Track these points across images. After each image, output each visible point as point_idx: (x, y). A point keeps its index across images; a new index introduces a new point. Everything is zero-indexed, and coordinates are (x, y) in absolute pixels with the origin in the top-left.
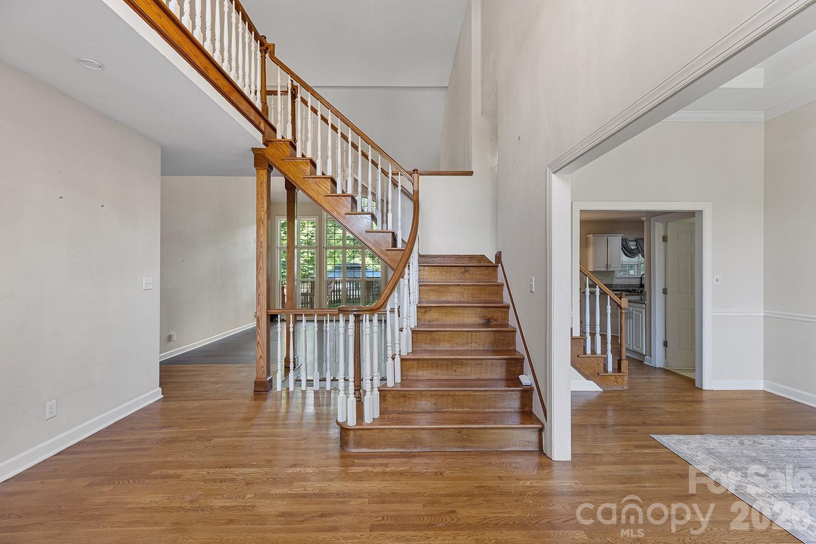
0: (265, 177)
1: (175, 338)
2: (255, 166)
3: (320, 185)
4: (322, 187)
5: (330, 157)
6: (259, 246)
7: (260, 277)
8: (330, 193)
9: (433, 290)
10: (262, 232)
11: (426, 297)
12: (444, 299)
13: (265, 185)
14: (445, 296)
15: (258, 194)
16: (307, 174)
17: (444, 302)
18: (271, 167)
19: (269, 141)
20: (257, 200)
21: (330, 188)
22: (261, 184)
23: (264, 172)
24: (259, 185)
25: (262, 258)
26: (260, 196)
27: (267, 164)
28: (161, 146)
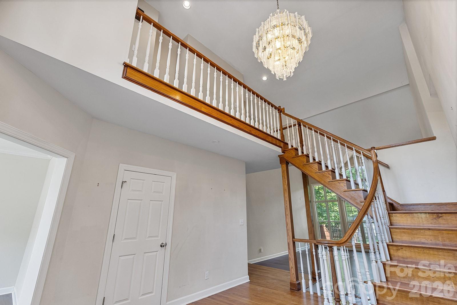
0: (285, 167)
1: (262, 251)
2: (280, 164)
3: (312, 167)
4: (314, 168)
5: (316, 152)
6: (285, 203)
7: (287, 220)
8: (318, 170)
9: (404, 232)
10: (286, 196)
11: (399, 237)
12: (416, 240)
13: (285, 172)
14: (418, 238)
15: (283, 176)
16: (305, 163)
17: (418, 243)
18: (287, 163)
19: (285, 151)
20: (283, 179)
21: (317, 168)
22: (284, 171)
23: (285, 166)
24: (283, 172)
25: (288, 209)
26: (284, 177)
27: (285, 162)
28: (246, 163)
